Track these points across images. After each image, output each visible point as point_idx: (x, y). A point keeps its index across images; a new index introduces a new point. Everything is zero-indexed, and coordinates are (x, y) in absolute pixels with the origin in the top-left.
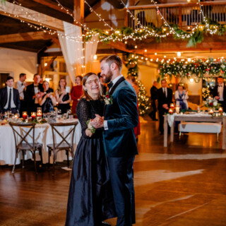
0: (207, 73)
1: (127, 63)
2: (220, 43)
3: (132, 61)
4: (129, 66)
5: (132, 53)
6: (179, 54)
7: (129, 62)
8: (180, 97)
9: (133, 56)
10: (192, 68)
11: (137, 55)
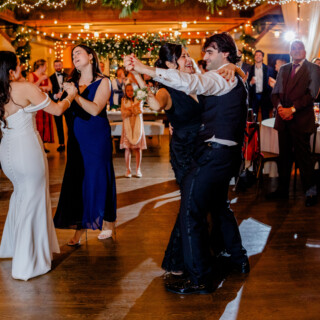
0: (149, 53)
1: (13, 39)
2: (150, 12)
3: (21, 36)
4: (16, 44)
5: (21, 26)
6: (87, 26)
7: (18, 38)
8: (120, 87)
9: (23, 29)
10: (129, 48)
11: (29, 27)
